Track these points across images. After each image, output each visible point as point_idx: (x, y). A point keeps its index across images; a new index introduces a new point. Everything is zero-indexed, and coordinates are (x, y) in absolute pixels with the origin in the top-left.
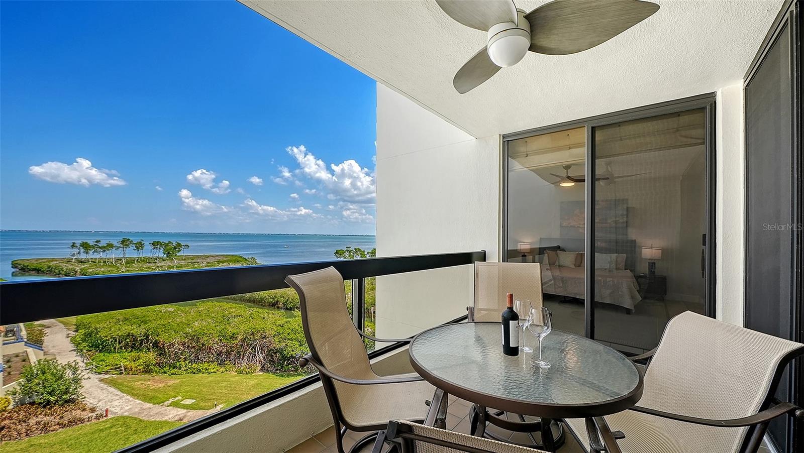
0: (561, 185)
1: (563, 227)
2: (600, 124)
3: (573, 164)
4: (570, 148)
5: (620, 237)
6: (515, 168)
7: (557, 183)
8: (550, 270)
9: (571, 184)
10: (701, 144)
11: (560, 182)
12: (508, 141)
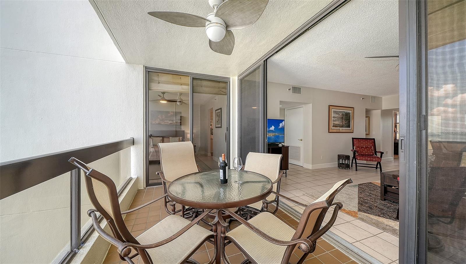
0: (160, 102)
1: (152, 124)
2: (196, 77)
3: (167, 92)
4: (181, 85)
5: (178, 129)
6: (151, 89)
7: (158, 100)
8: (154, 147)
9: (165, 102)
10: (225, 95)
11: (160, 100)
12: (149, 71)
